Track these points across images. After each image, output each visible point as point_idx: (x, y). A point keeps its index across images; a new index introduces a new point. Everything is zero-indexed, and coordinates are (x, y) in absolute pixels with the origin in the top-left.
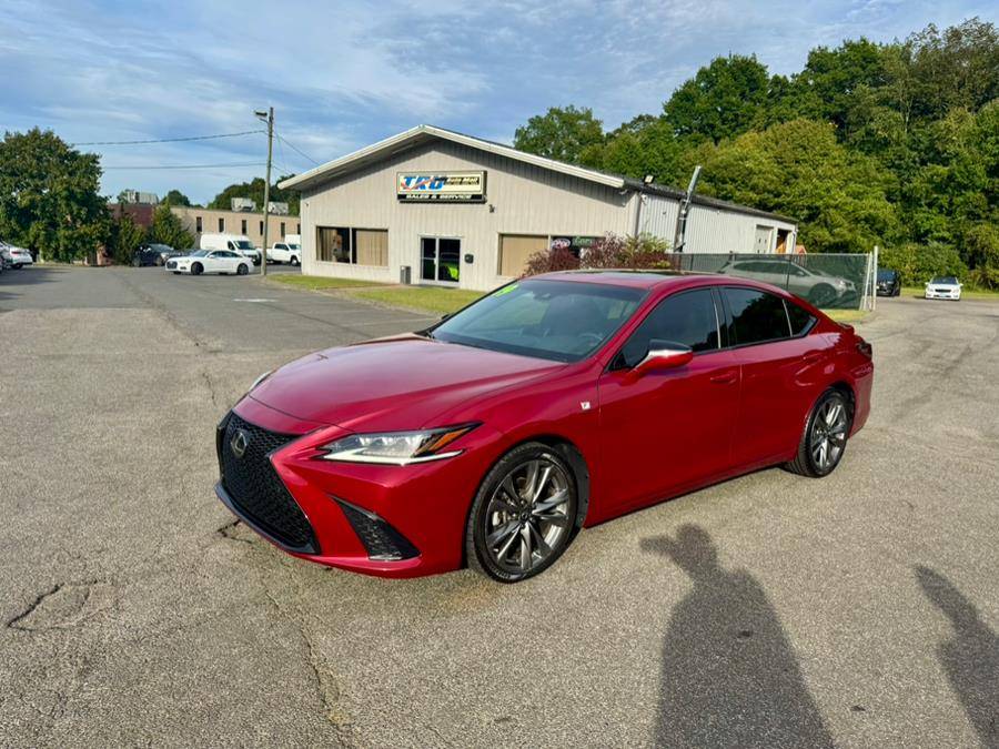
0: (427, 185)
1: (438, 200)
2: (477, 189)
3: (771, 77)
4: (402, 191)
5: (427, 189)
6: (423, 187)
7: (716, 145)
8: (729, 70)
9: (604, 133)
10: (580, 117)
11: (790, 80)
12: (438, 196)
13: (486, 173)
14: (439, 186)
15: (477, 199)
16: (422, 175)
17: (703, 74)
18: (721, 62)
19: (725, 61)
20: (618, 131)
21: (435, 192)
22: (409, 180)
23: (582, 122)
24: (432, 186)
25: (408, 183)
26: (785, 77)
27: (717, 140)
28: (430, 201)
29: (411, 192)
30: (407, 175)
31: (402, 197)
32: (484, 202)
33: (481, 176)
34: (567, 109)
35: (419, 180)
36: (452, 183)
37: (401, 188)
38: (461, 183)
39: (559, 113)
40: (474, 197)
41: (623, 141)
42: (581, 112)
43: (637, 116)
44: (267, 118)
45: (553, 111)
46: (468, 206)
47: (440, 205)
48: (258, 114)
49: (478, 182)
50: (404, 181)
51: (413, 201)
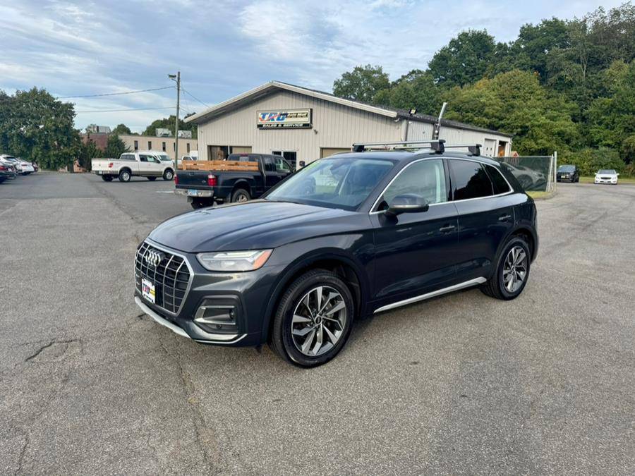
0: (275, 118)
1: (283, 128)
2: (307, 120)
3: (496, 44)
4: (260, 122)
5: (276, 121)
6: (273, 119)
7: (462, 87)
8: (470, 40)
9: (390, 82)
10: (374, 72)
11: (509, 45)
12: (282, 125)
13: (311, 110)
14: (283, 119)
15: (307, 126)
16: (272, 112)
17: (453, 43)
18: (465, 35)
19: (467, 34)
20: (399, 80)
21: (280, 122)
22: (264, 115)
23: (376, 75)
24: (278, 119)
25: (264, 117)
26: (505, 44)
27: (462, 85)
29: (265, 122)
30: (264, 112)
31: (260, 126)
32: (311, 128)
33: (308, 112)
34: (366, 67)
35: (271, 115)
36: (291, 117)
37: (259, 121)
38: (296, 116)
39: (360, 70)
40: (304, 125)
41: (402, 86)
42: (375, 69)
43: (411, 71)
44: (176, 79)
45: (357, 69)
46: (300, 131)
47: (284, 131)
48: (170, 76)
49: (307, 115)
50: (261, 116)
51: (267, 128)
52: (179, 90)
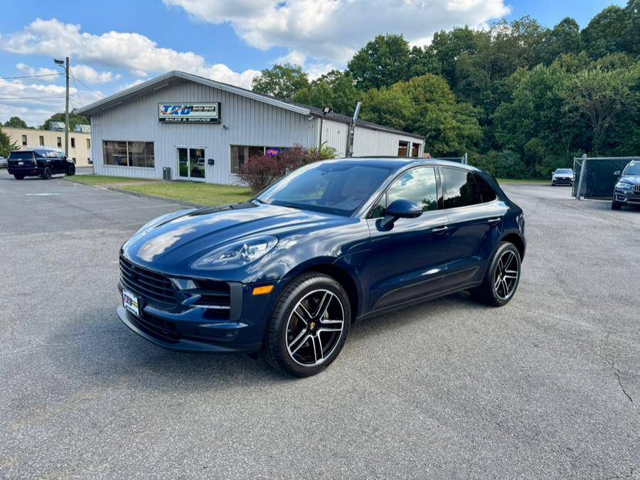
0: (180, 112)
1: (188, 122)
2: (214, 115)
3: (411, 49)
4: (162, 116)
5: (180, 114)
6: (176, 113)
7: (379, 90)
8: (387, 43)
9: (310, 82)
10: (294, 71)
11: (423, 49)
12: (187, 119)
13: (219, 104)
14: (188, 113)
15: (214, 121)
16: (177, 105)
17: (370, 46)
18: (381, 38)
19: (383, 37)
20: (319, 80)
21: (185, 116)
22: (166, 108)
23: (296, 74)
24: (182, 113)
25: (166, 110)
26: (420, 48)
27: (378, 87)
28: (182, 122)
29: (168, 116)
30: (166, 105)
31: (162, 120)
32: (220, 123)
33: (216, 105)
34: (285, 65)
35: (174, 108)
36: (197, 111)
37: (162, 114)
38: (203, 110)
39: (279, 67)
40: (212, 120)
41: (322, 86)
42: (294, 68)
43: (330, 71)
44: (65, 65)
45: (276, 67)
46: (208, 126)
47: (189, 125)
48: (56, 61)
49: (214, 109)
50: (163, 109)
51: (170, 122)
52: (68, 78)
